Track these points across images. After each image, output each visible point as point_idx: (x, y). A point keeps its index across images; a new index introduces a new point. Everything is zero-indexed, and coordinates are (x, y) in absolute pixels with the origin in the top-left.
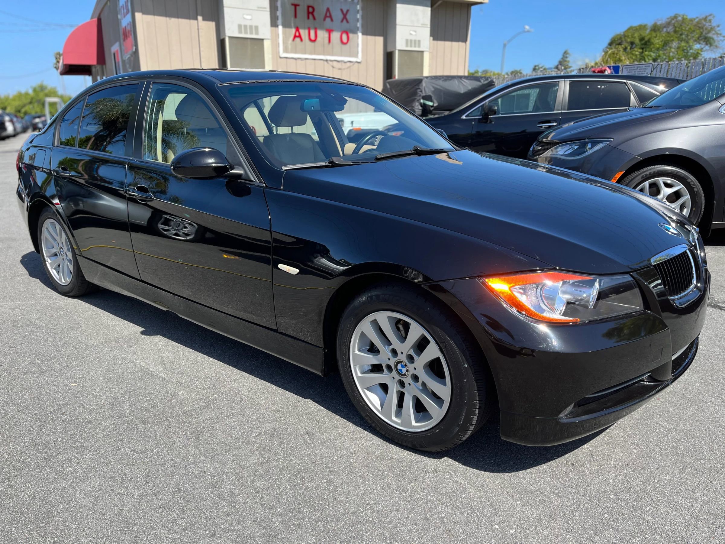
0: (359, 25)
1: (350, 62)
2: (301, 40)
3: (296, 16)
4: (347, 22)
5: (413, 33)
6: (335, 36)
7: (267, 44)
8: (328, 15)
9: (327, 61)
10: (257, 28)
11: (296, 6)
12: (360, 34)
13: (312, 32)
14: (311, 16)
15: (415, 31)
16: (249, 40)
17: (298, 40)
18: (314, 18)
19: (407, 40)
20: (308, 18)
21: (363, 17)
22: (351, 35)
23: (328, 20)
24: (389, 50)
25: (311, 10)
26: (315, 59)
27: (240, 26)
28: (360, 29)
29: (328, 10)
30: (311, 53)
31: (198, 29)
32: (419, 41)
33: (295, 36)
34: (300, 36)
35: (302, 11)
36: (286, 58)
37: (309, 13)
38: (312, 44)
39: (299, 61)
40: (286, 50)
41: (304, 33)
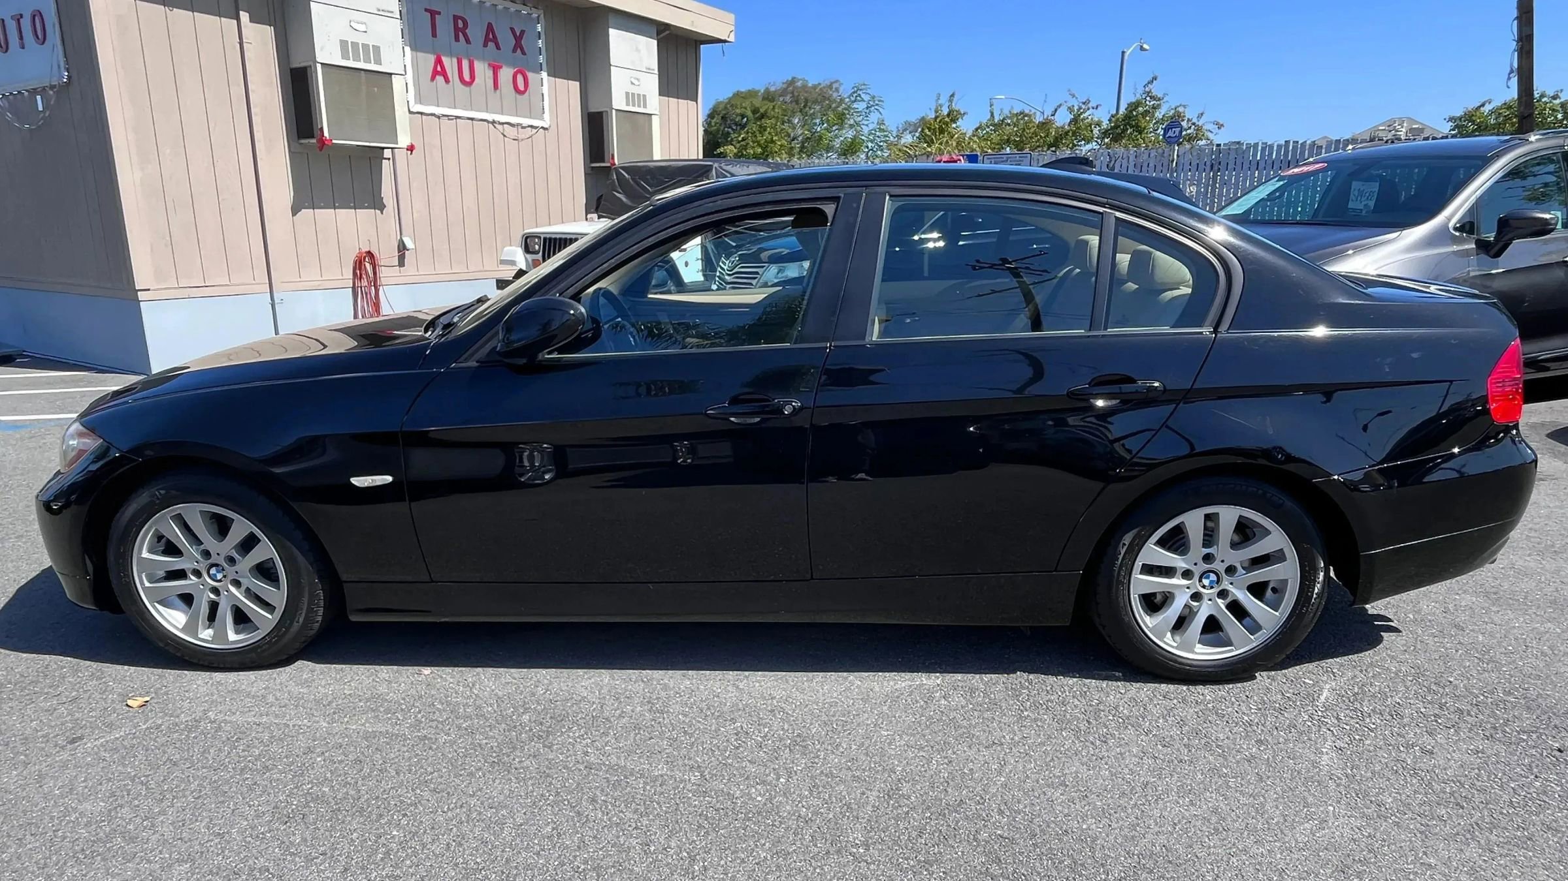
0: (541, 59)
1: (531, 126)
2: (447, 80)
3: (434, 35)
4: (523, 52)
5: (636, 82)
6: (506, 74)
7: (400, 85)
8: (490, 36)
9: (493, 122)
11: (433, 14)
12: (544, 74)
13: (465, 64)
14: (461, 35)
15: (638, 80)
16: (364, 74)
17: (440, 79)
18: (468, 41)
19: (627, 95)
20: (457, 40)
21: (547, 43)
22: (530, 75)
23: (492, 45)
24: (593, 109)
25: (460, 24)
26: (472, 119)
27: (345, 44)
28: (544, 66)
29: (490, 26)
30: (465, 109)
32: (643, 95)
33: (435, 73)
34: (444, 74)
35: (445, 26)
36: (421, 113)
37: (456, 29)
38: (467, 89)
39: (444, 121)
40: (420, 100)
41: (449, 63)
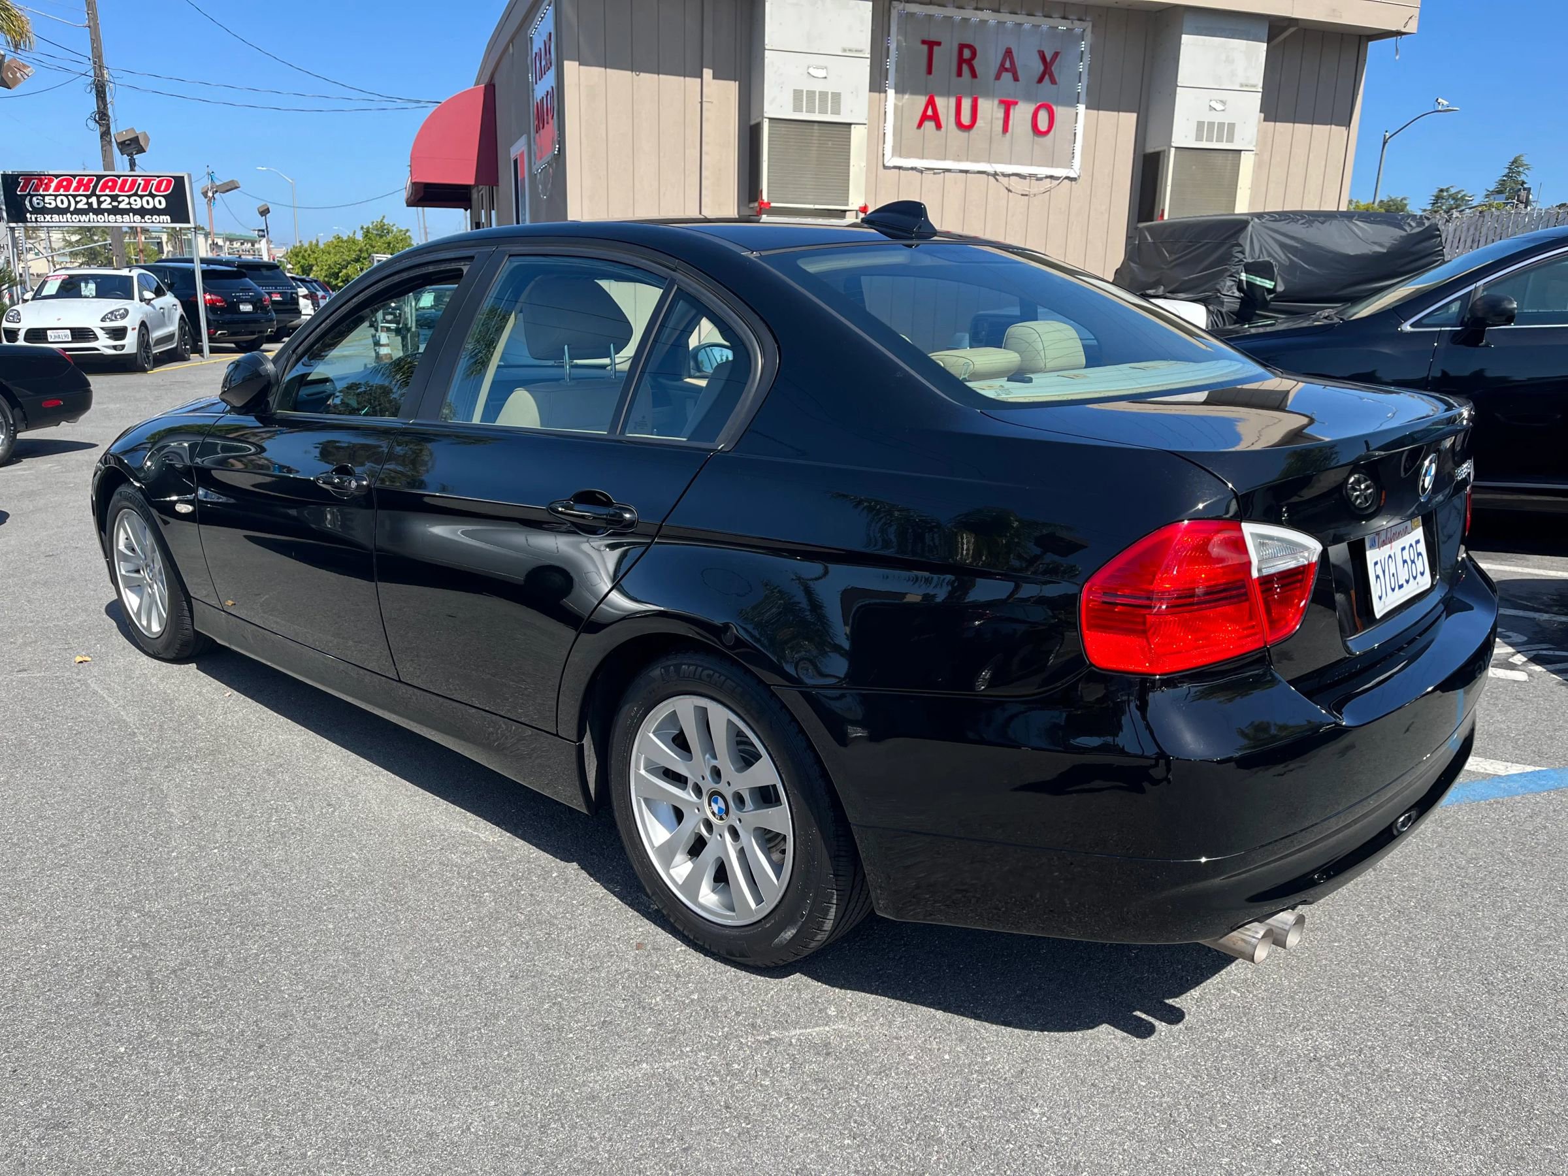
0: (1081, 88)
1: (1051, 177)
2: (939, 126)
3: (929, 72)
4: (1053, 81)
5: (1219, 107)
6: (1022, 112)
7: (858, 136)
8: (1008, 65)
9: (995, 175)
10: (837, 97)
11: (931, 45)
12: (1081, 108)
13: (966, 104)
14: (965, 68)
15: (1223, 102)
16: (816, 127)
17: (929, 125)
18: (974, 75)
19: (1200, 125)
20: (959, 74)
21: (1091, 69)
22: (1059, 111)
23: (1007, 76)
24: (1150, 149)
25: (967, 54)
26: (966, 172)
27: (797, 94)
28: (1083, 97)
29: (1009, 53)
30: (958, 158)
31: (701, 103)
32: (1232, 126)
33: (924, 118)
34: (936, 118)
35: (945, 57)
36: (900, 168)
37: (961, 61)
38: (963, 135)
39: (928, 176)
40: (898, 151)
41: (945, 106)
